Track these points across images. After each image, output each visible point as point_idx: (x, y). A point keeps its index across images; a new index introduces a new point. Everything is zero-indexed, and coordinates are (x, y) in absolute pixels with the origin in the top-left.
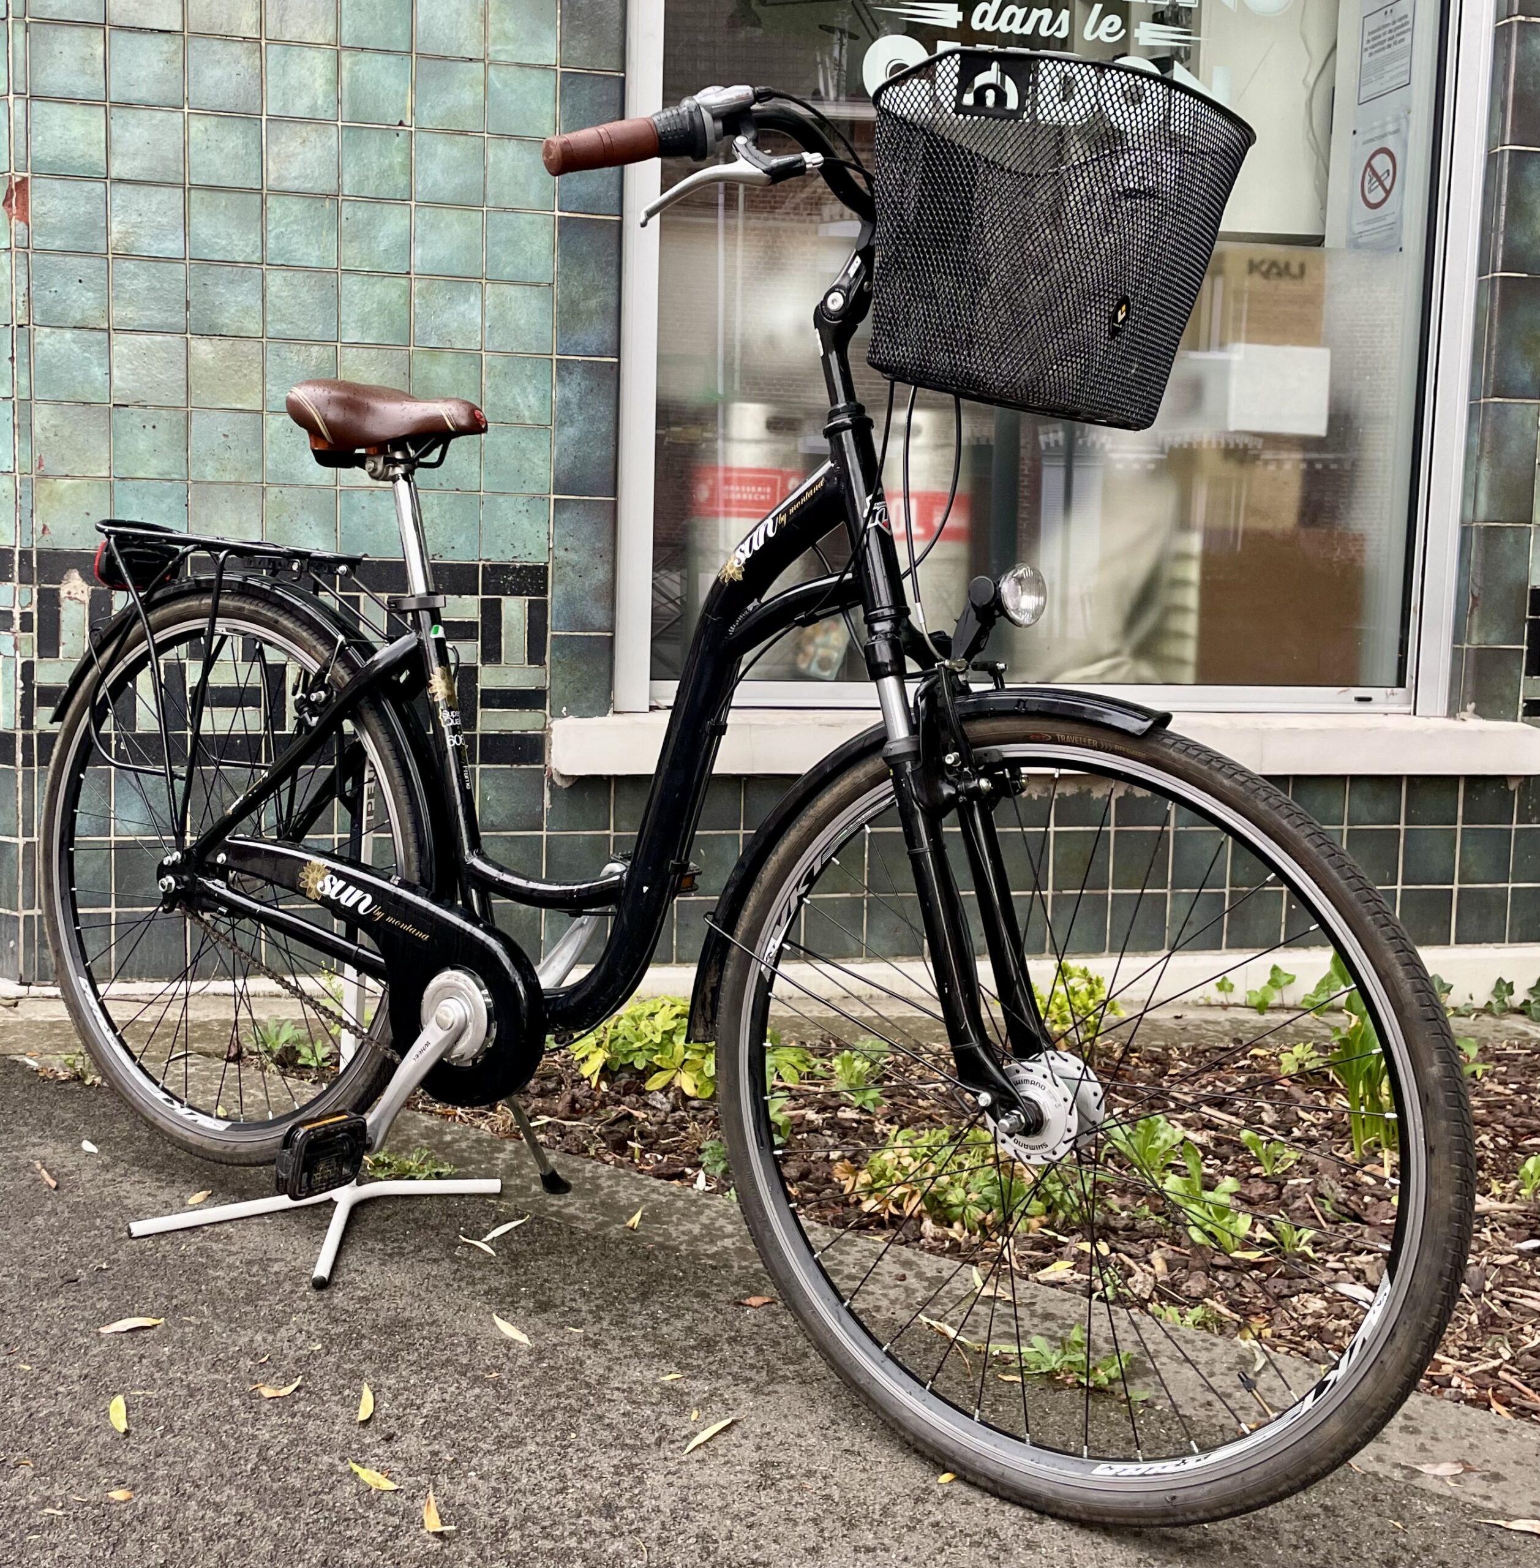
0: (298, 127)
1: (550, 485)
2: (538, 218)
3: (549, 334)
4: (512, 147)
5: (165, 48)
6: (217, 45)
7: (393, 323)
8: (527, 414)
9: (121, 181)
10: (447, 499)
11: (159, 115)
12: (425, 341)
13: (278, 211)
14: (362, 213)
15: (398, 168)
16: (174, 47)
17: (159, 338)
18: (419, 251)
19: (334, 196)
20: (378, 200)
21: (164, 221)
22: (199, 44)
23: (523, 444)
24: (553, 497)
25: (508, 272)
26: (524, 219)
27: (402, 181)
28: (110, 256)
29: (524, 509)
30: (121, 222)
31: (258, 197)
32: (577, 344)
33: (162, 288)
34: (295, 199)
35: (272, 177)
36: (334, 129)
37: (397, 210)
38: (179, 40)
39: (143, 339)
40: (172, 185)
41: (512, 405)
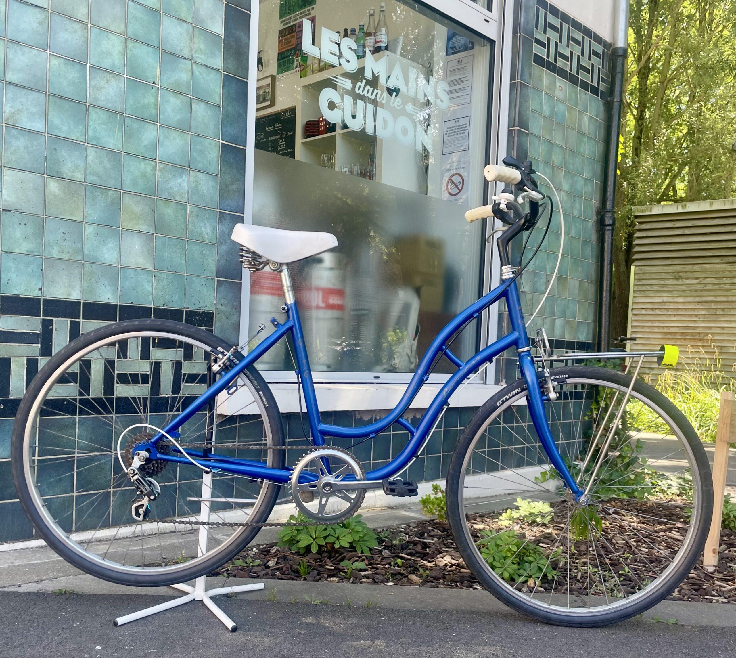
0: (106, 74)
1: (215, 273)
2: (213, 143)
3: (217, 199)
4: (203, 105)
5: (39, 16)
6: (67, 22)
7: (148, 183)
8: (206, 237)
9: (11, 83)
10: (170, 277)
11: (34, 52)
12: (162, 195)
13: (94, 116)
14: (136, 125)
15: (152, 105)
16: (43, 17)
17: (30, 175)
18: (161, 149)
19: (122, 114)
20: (142, 119)
21: (35, 110)
22: (57, 19)
23: (204, 252)
24: (217, 279)
25: (200, 166)
26: (207, 142)
27: (154, 111)
28: (4, 125)
29: (204, 284)
30: (11, 107)
31: (84, 106)
32: (228, 205)
33: (32, 147)
34: (103, 112)
35: (92, 97)
36: (122, 78)
37: (152, 127)
38: (46, 13)
39: (20, 174)
40: (40, 91)
41: (200, 232)
